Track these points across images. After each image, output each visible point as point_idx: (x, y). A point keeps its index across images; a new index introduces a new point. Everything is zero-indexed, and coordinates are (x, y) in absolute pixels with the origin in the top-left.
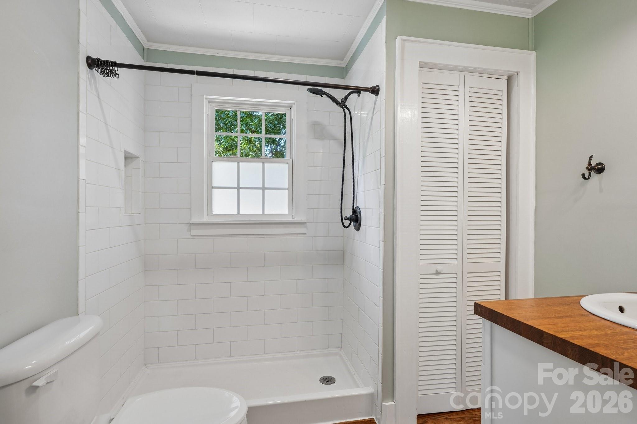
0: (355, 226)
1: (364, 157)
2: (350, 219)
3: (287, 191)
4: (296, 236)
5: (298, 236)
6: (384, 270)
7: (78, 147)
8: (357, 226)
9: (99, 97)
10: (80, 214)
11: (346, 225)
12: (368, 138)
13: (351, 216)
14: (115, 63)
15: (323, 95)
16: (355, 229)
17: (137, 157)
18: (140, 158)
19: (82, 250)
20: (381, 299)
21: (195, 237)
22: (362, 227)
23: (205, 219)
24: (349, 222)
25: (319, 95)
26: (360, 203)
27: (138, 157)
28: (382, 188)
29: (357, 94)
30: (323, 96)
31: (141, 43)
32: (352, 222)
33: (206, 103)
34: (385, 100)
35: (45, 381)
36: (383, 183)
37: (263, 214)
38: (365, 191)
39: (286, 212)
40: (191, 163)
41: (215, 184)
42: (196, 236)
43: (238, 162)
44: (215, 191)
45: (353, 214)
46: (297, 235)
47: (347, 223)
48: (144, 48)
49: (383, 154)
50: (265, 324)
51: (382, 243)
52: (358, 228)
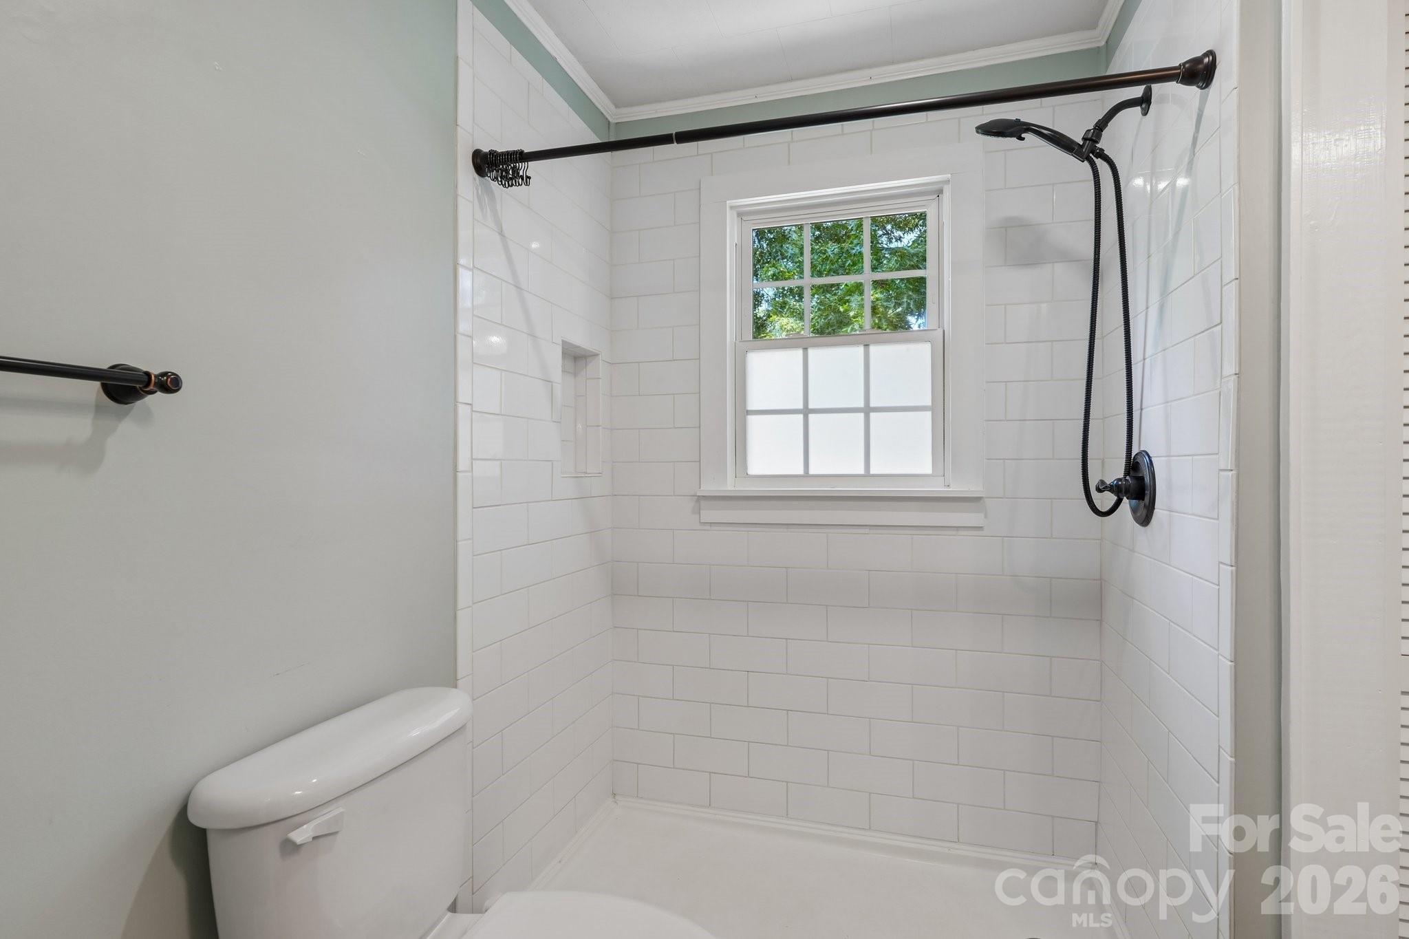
0: (1134, 511)
1: (1165, 293)
2: (1118, 489)
3: (929, 414)
4: (954, 533)
5: (961, 533)
6: (1236, 660)
7: (455, 336)
8: (1142, 512)
9: (501, 233)
10: (460, 475)
11: (1104, 508)
12: (1176, 234)
13: (1120, 480)
14: (521, 153)
15: (1023, 135)
16: (1136, 520)
17: (595, 355)
18: (600, 356)
19: (463, 548)
20: (1228, 759)
21: (708, 527)
22: (1158, 512)
23: (730, 485)
24: (1114, 498)
25: (1011, 135)
26: (1150, 440)
27: (598, 355)
28: (1231, 385)
29: (1139, 108)
30: (1023, 139)
31: (602, 113)
32: (1125, 500)
33: (731, 219)
34: (1235, 91)
35: (311, 834)
36: (1230, 368)
37: (867, 475)
38: (1167, 402)
39: (929, 471)
40: (699, 359)
41: (752, 406)
42: (711, 524)
43: (805, 349)
44: (752, 419)
45: (1127, 473)
46: (958, 530)
47: (1105, 500)
48: (609, 122)
49: (1231, 273)
50: (870, 755)
51: (1227, 572)
52: (1145, 517)
